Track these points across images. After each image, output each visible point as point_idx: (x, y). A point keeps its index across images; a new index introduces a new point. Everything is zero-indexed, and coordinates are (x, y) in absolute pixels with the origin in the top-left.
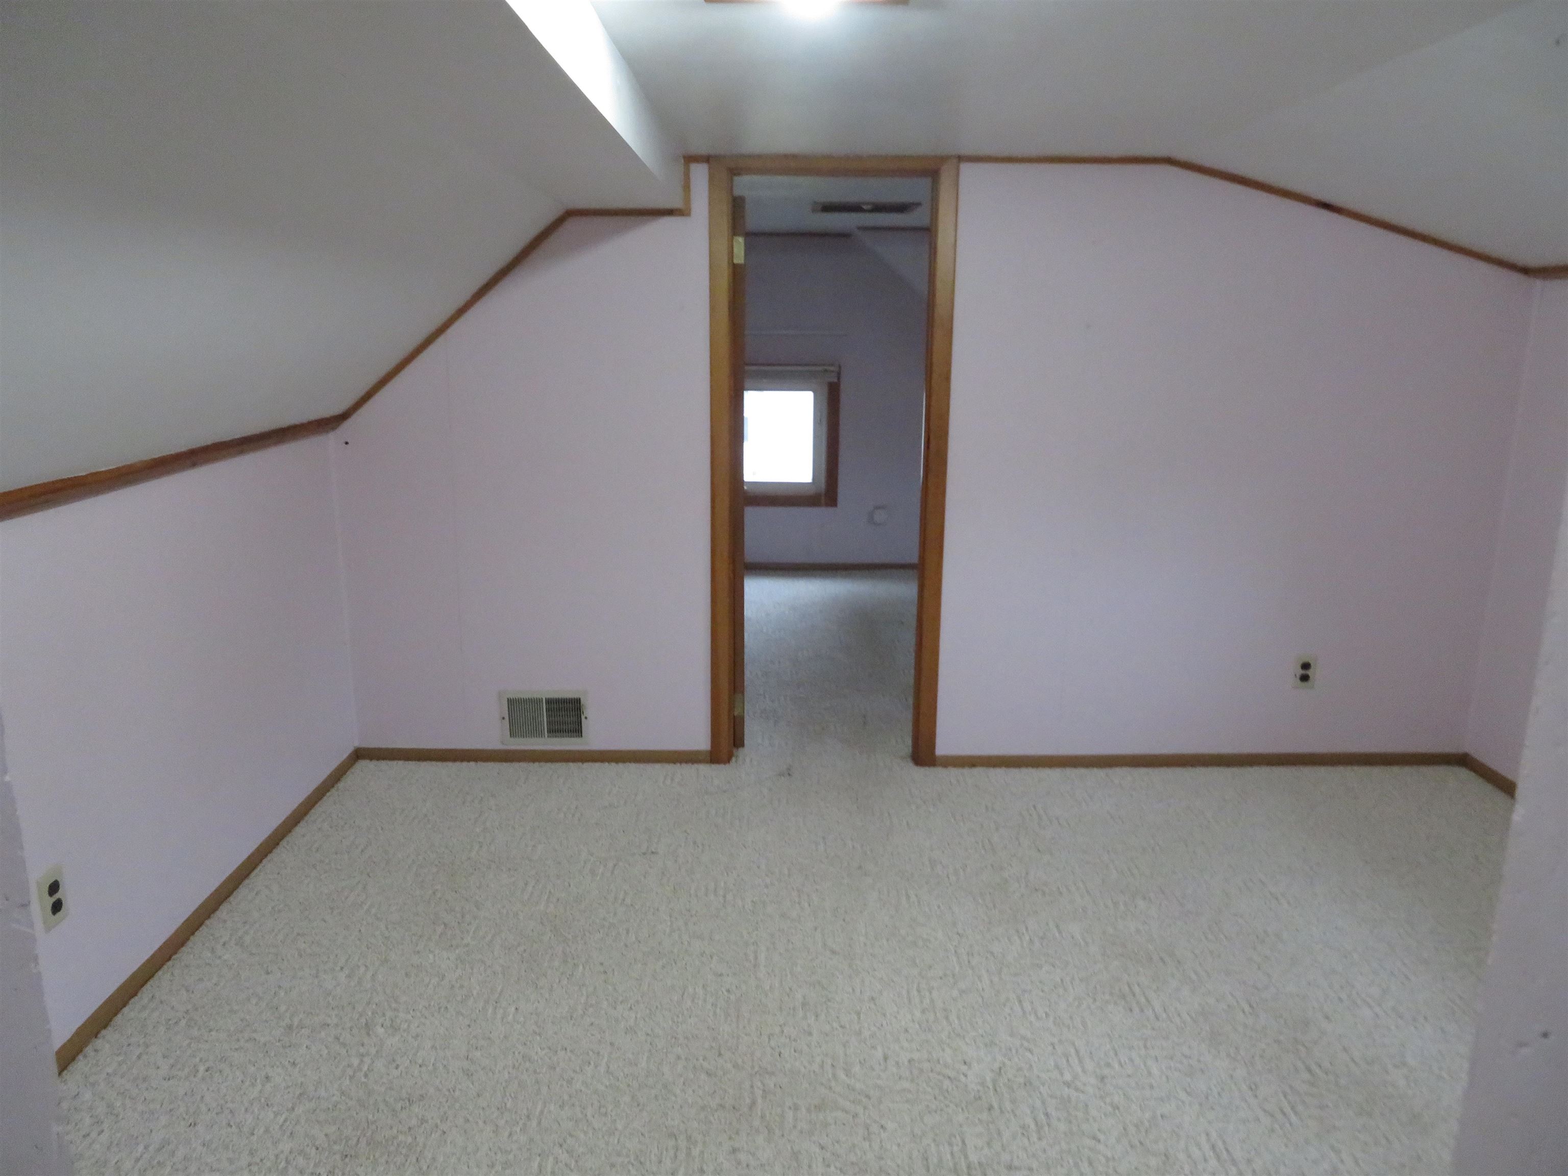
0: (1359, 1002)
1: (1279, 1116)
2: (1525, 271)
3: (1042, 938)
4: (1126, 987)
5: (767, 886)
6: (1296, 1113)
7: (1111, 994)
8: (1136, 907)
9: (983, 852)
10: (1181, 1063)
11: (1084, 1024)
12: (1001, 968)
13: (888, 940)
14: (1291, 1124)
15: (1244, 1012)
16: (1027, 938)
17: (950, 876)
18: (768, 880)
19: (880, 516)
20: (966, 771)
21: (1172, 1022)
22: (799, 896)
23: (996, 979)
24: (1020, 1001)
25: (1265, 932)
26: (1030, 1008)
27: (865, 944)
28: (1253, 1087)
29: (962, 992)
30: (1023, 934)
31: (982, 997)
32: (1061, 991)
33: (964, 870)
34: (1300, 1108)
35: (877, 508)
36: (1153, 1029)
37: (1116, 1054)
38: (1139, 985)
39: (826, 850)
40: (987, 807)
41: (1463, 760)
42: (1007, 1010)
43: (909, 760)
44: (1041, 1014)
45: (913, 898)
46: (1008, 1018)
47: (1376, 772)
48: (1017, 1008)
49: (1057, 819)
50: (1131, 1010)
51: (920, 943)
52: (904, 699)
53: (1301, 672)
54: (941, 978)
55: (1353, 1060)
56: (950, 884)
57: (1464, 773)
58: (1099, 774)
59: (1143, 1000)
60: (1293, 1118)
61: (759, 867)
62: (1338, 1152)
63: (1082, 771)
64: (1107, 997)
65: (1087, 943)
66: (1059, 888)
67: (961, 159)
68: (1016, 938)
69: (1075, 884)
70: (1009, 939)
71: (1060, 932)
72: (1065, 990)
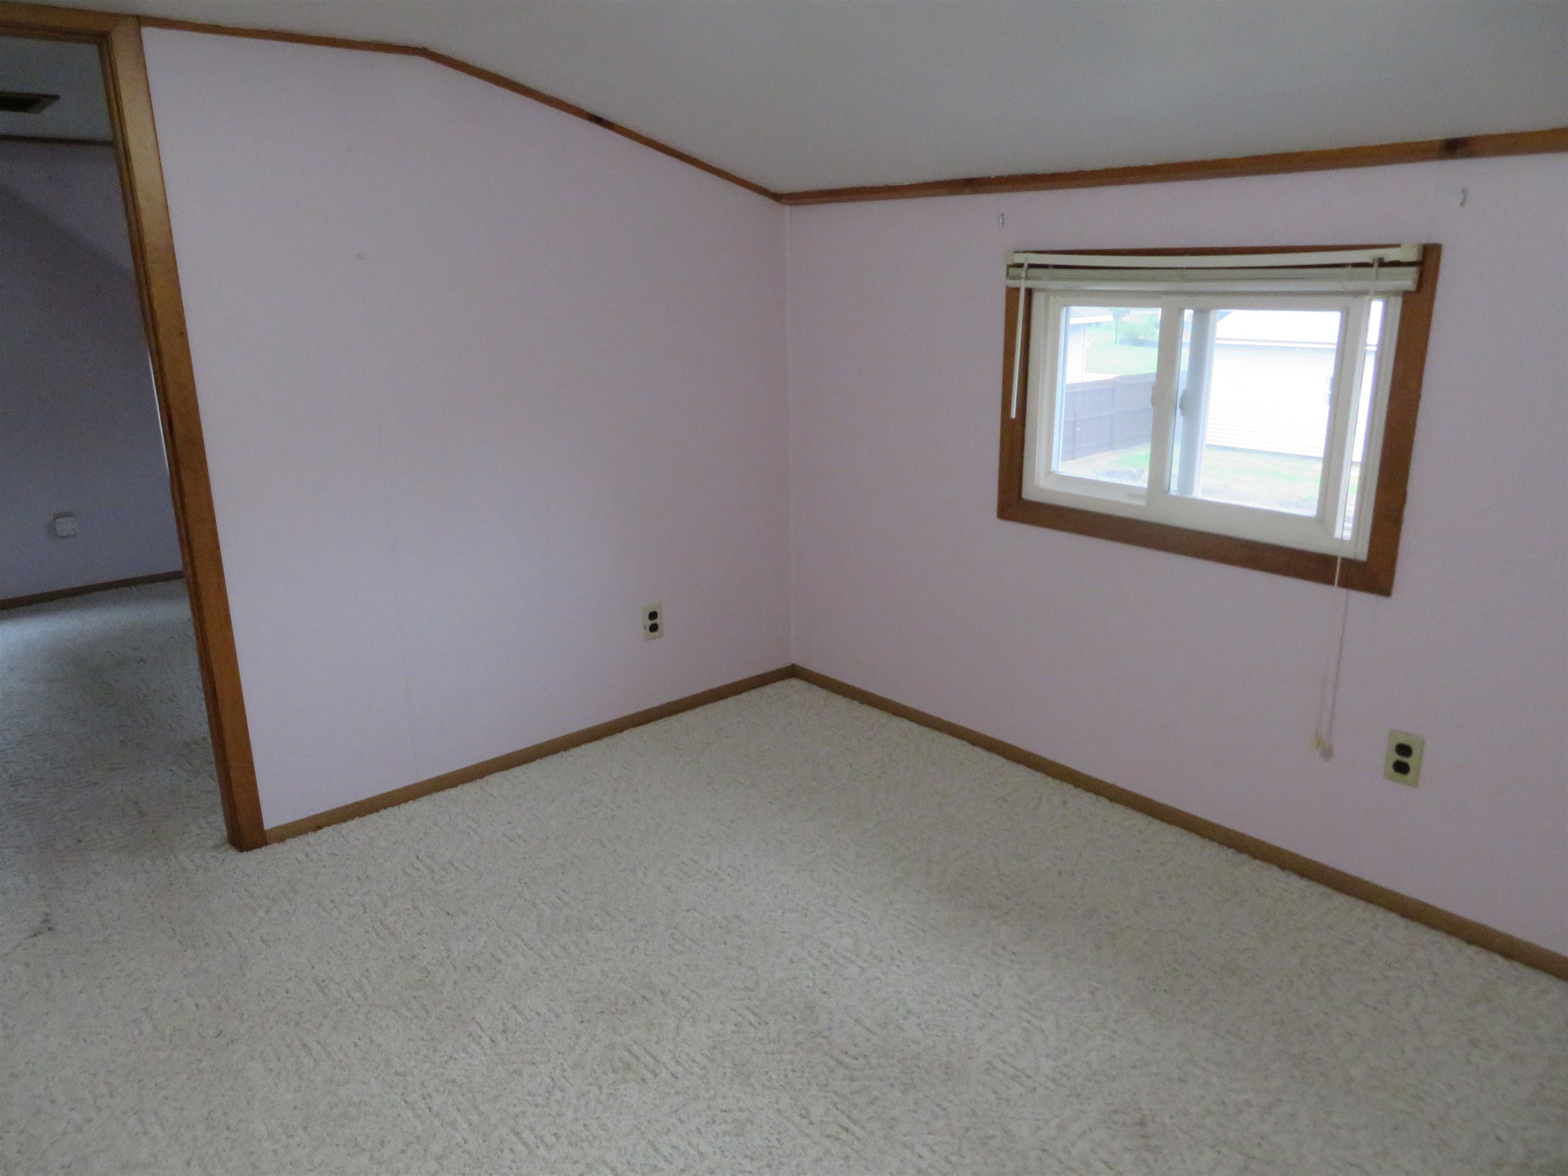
0: (842, 961)
1: (843, 1136)
2: (777, 197)
3: (504, 1032)
4: (626, 1053)
5: (79, 1129)
6: (855, 1123)
7: (614, 1070)
8: (587, 942)
9: (380, 942)
10: (725, 1122)
11: (603, 1127)
12: (474, 1097)
13: (306, 1129)
14: (858, 1139)
15: (751, 1024)
16: (487, 1039)
17: (352, 994)
18: (77, 1117)
19: (65, 526)
20: (312, 837)
21: (691, 1074)
22: (142, 1122)
23: (475, 1118)
24: (517, 1134)
25: (725, 918)
26: (532, 1137)
27: (275, 1152)
28: (803, 1112)
29: (439, 1158)
30: (480, 1037)
31: (469, 1152)
32: (559, 1095)
33: (367, 978)
34: (855, 1114)
35: (57, 516)
36: (677, 1093)
37: (656, 1150)
38: (636, 1042)
39: (155, 1029)
40: (359, 878)
41: (793, 672)
42: (508, 1155)
43: (227, 846)
44: (550, 1139)
45: (316, 1048)
46: (514, 1165)
47: (730, 703)
48: (519, 1148)
49: (451, 863)
50: (644, 1080)
51: (353, 1111)
52: (187, 764)
53: (649, 623)
54: (403, 1151)
55: (868, 1030)
56: (359, 1006)
57: (796, 684)
58: (471, 789)
59: (648, 1059)
60: (857, 1130)
61: (53, 1102)
62: (911, 1148)
63: (452, 792)
64: (612, 1077)
65: (558, 1016)
66: (493, 955)
67: (142, 20)
68: (473, 1045)
69: (510, 942)
70: (465, 1051)
71: (520, 1013)
72: (562, 1090)
